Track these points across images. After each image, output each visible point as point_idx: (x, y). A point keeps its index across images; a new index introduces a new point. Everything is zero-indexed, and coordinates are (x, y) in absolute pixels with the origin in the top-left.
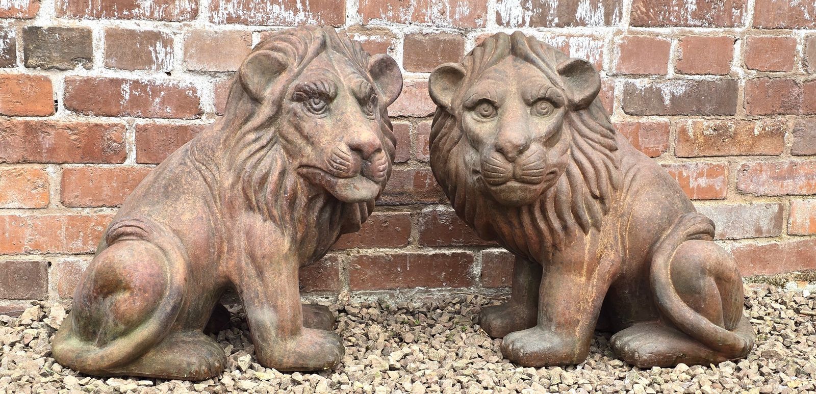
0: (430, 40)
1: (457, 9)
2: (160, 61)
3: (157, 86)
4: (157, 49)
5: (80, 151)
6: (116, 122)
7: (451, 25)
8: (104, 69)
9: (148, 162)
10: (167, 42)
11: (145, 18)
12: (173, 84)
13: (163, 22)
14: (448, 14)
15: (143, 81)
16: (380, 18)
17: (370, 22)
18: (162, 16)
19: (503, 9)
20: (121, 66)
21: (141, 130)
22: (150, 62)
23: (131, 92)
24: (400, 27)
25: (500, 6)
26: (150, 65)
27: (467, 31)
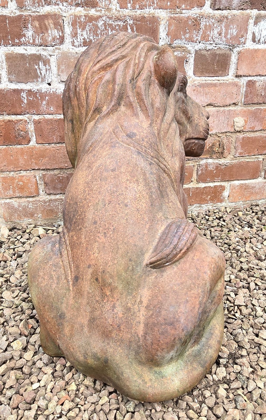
0: (211, 54)
1: (229, 31)
2: (43, 76)
3: (43, 93)
4: (40, 67)
5: (2, 138)
6: (21, 119)
7: (225, 43)
8: (8, 83)
9: (43, 143)
10: (46, 62)
11: (30, 45)
12: (53, 91)
13: (42, 47)
14: (223, 35)
15: (34, 90)
16: (181, 39)
17: (175, 42)
18: (41, 42)
19: (257, 30)
20: (19, 80)
21: (37, 123)
22: (36, 77)
23: (28, 98)
24: (193, 45)
25: (255, 28)
26: (37, 78)
27: (234, 47)
